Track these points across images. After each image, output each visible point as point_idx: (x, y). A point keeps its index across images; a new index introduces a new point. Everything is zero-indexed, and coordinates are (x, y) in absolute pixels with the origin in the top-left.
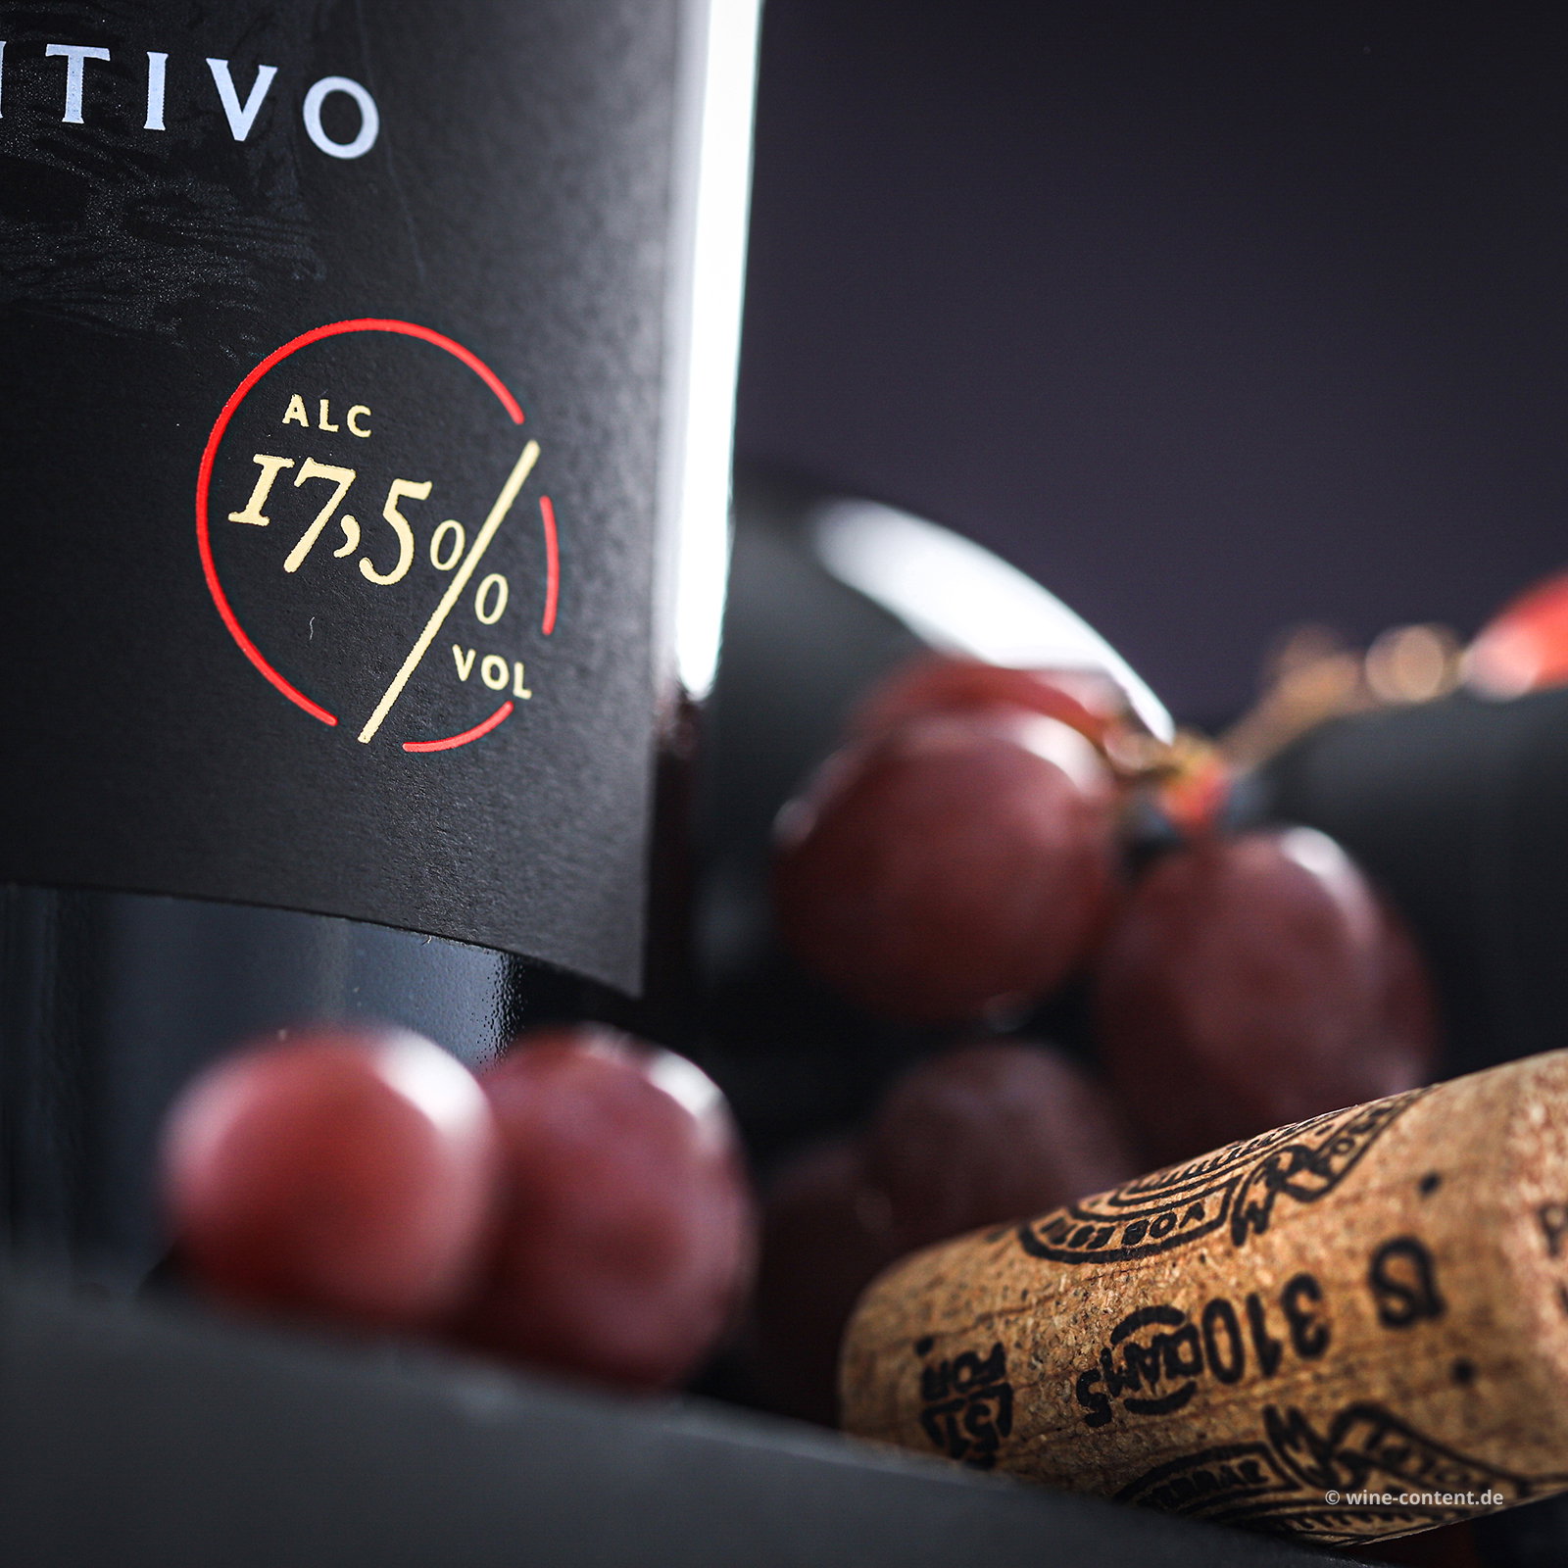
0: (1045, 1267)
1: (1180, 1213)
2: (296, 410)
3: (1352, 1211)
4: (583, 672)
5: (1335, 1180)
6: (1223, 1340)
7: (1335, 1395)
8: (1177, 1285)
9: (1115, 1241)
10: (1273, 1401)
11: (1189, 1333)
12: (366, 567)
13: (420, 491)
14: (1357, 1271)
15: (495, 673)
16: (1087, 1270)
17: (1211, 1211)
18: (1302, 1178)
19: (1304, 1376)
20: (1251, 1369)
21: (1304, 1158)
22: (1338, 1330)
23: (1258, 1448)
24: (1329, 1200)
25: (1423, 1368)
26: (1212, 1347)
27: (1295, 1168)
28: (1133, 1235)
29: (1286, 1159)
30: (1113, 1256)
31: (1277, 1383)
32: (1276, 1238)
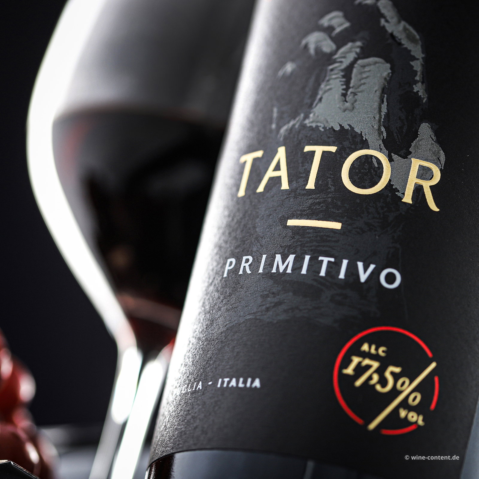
2: (365, 348)
12: (378, 387)
13: (398, 370)
15: (413, 417)
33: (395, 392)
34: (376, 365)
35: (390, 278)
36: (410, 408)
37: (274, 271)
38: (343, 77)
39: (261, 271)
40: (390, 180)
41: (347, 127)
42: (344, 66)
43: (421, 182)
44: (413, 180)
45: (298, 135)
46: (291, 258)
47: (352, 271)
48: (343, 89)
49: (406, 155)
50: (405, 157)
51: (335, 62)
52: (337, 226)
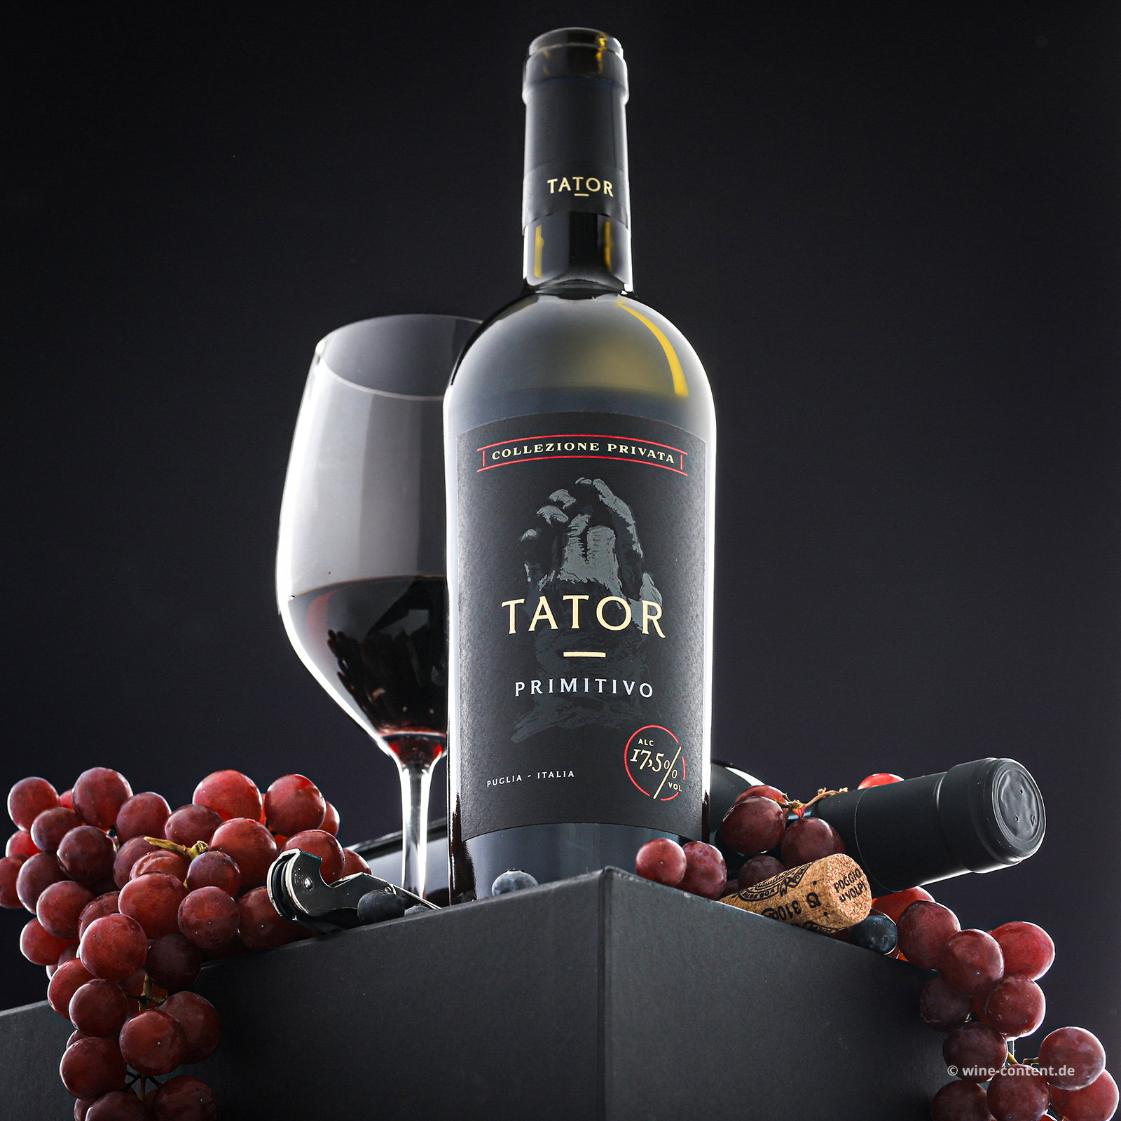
0: (746, 902)
1: (770, 891)
2: (641, 741)
3: (802, 889)
4: (690, 787)
5: (797, 883)
6: (782, 913)
7: (803, 919)
8: (772, 904)
9: (758, 897)
11: (776, 912)
12: (653, 768)
13: (662, 755)
14: (805, 899)
15: (676, 787)
16: (754, 902)
17: (776, 891)
18: (791, 883)
19: (797, 917)
20: (788, 917)
21: (791, 879)
22: (803, 909)
24: (797, 887)
25: (819, 914)
26: (780, 914)
27: (789, 882)
28: (762, 895)
29: (787, 880)
30: (758, 900)
31: (793, 919)
32: (789, 894)
33: (664, 771)
34: (649, 753)
35: (646, 690)
36: (673, 781)
37: (562, 691)
38: (581, 541)
39: (551, 691)
40: (632, 619)
41: (592, 580)
42: (578, 533)
43: (651, 618)
44: (646, 617)
45: (555, 586)
46: (574, 681)
47: (621, 688)
48: (583, 551)
49: (638, 598)
50: (638, 600)
51: (570, 530)
52: (603, 655)
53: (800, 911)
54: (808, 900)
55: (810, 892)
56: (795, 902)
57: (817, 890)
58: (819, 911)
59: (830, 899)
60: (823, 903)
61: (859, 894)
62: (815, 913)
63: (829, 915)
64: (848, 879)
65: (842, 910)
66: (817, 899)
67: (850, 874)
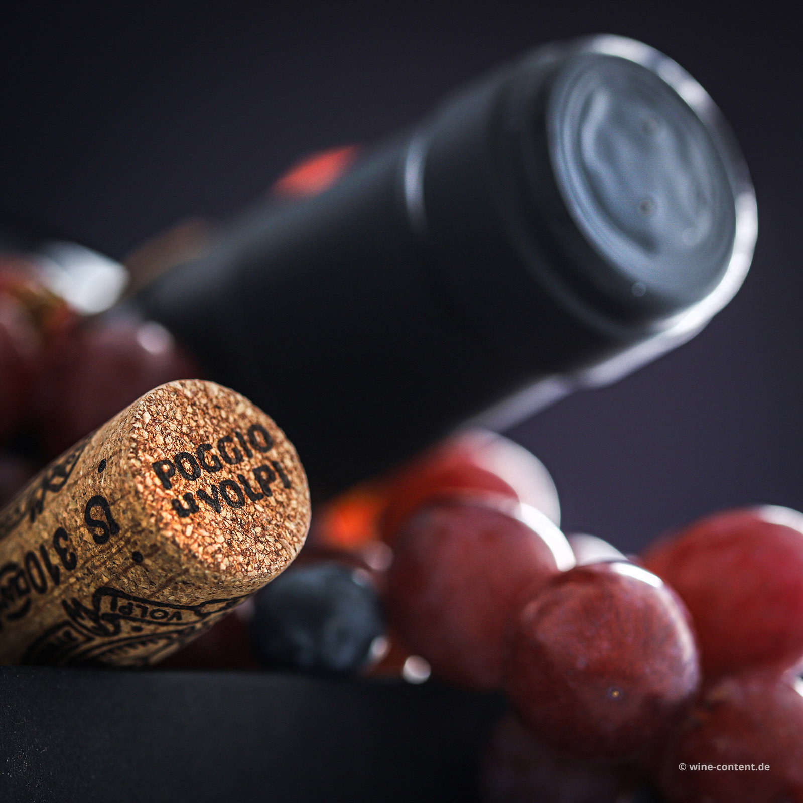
3: (75, 489)
5: (66, 476)
6: (35, 573)
7: (88, 586)
8: (13, 550)
10: (63, 597)
11: (21, 573)
14: (81, 519)
18: (56, 480)
19: (72, 580)
20: (50, 583)
21: (57, 471)
22: (79, 552)
23: (66, 623)
24: (65, 487)
25: (121, 560)
26: (32, 578)
27: (53, 477)
31: (62, 587)
32: (46, 513)
53: (73, 556)
54: (90, 522)
55: (91, 494)
56: (61, 533)
57: (106, 486)
58: (120, 551)
59: (138, 508)
60: (124, 522)
61: (255, 498)
62: (111, 558)
63: (147, 561)
64: (214, 451)
65: (181, 540)
66: (108, 514)
67: (229, 439)
